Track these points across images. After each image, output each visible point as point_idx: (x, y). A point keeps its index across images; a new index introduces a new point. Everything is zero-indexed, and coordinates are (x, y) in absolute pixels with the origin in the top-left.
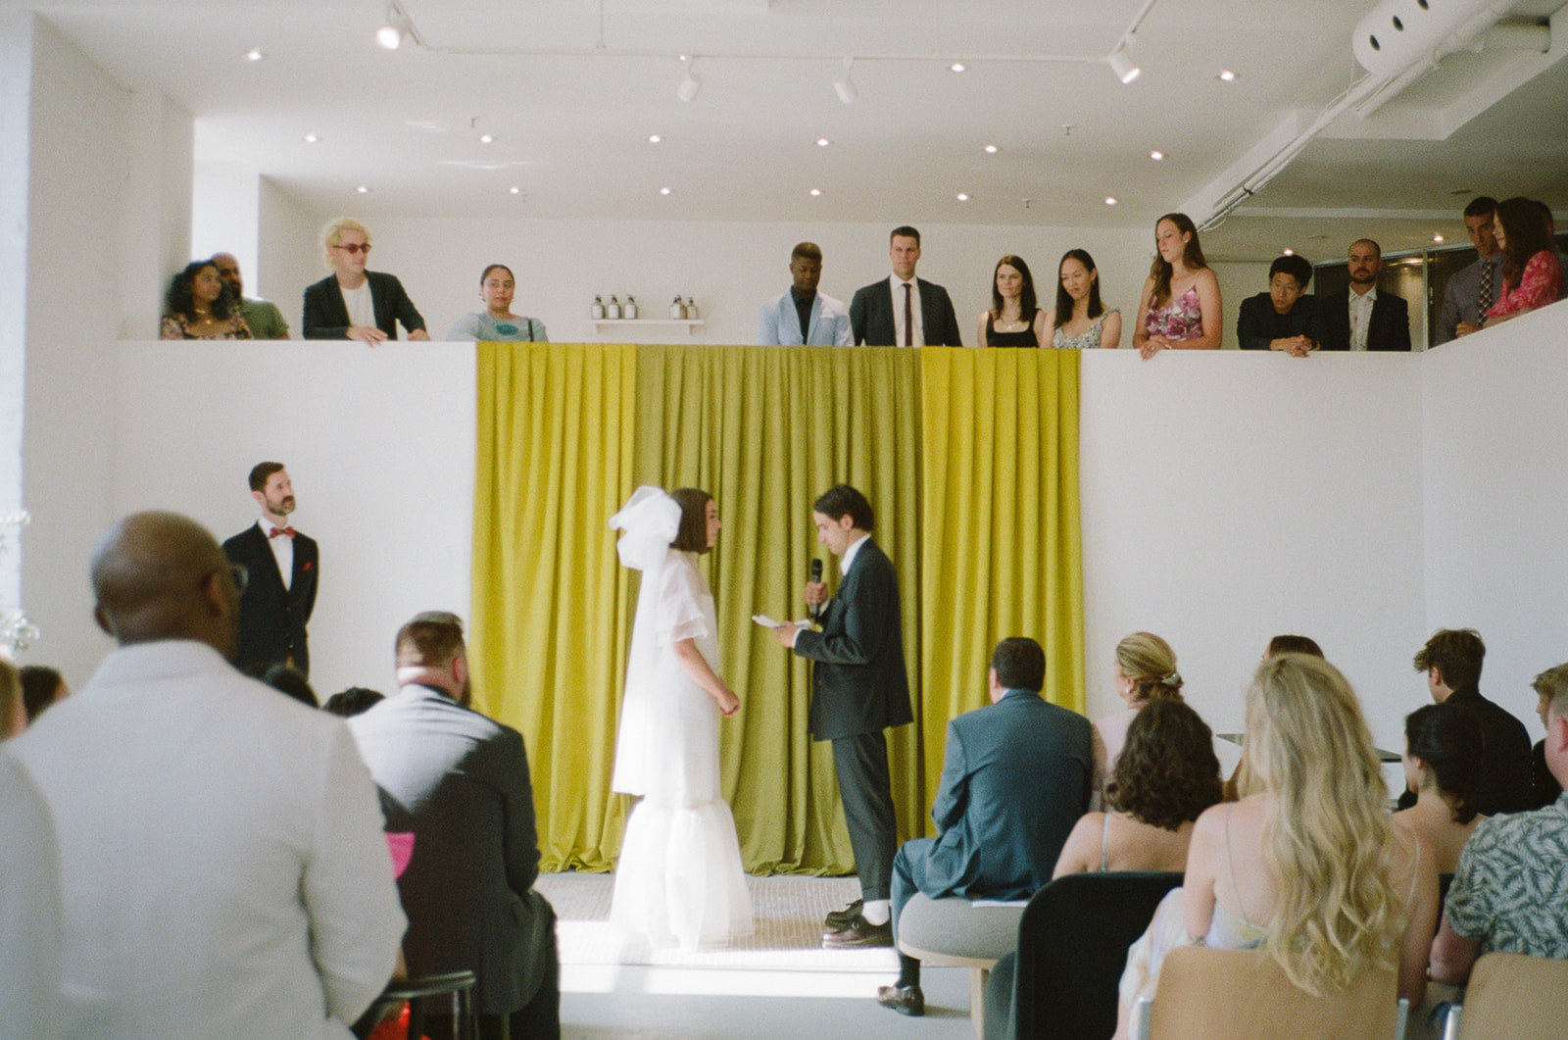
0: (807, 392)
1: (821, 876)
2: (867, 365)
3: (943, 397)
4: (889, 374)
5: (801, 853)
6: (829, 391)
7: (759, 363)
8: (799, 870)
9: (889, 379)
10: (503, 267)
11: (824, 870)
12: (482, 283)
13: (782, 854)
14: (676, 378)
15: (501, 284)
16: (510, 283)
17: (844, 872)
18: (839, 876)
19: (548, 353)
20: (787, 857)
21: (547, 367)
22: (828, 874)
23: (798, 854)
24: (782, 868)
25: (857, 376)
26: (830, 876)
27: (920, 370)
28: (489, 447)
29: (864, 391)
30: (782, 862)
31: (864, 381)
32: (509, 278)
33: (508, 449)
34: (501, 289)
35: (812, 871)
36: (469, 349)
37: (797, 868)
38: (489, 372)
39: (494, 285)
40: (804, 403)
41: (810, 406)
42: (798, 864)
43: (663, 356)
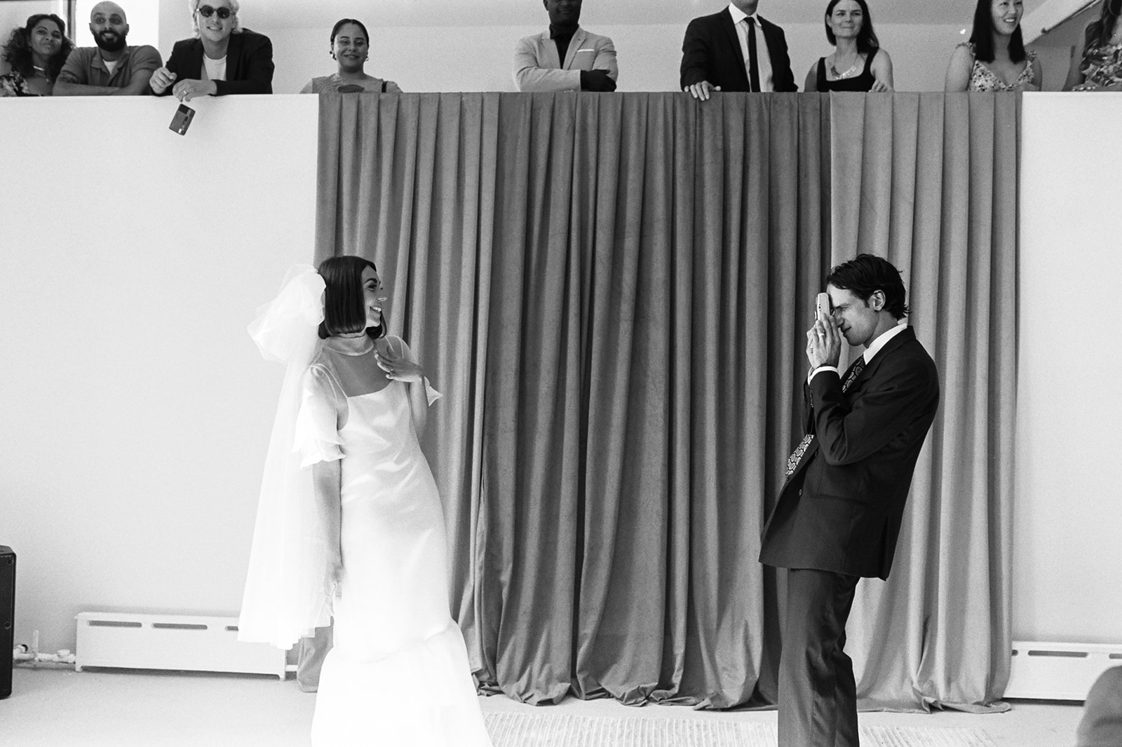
0: (695, 146)
1: (703, 709)
2: (765, 112)
3: (856, 150)
4: (792, 123)
5: (680, 678)
6: (720, 144)
7: (639, 113)
8: (676, 700)
9: (792, 130)
10: (355, 22)
11: (706, 702)
12: (332, 40)
13: (657, 677)
14: (544, 129)
15: (352, 40)
16: (363, 39)
17: (729, 706)
18: (724, 710)
19: (399, 103)
20: (665, 683)
21: (397, 120)
22: (712, 707)
23: (677, 679)
24: (659, 695)
25: (754, 127)
26: (715, 710)
27: (828, 120)
28: (331, 208)
29: (762, 143)
30: (657, 688)
31: (761, 132)
32: (362, 36)
33: (354, 211)
34: (352, 47)
35: (693, 700)
36: (312, 101)
37: (675, 696)
38: (333, 124)
39: (345, 42)
40: (692, 160)
41: (697, 162)
42: (676, 690)
43: (528, 105)
